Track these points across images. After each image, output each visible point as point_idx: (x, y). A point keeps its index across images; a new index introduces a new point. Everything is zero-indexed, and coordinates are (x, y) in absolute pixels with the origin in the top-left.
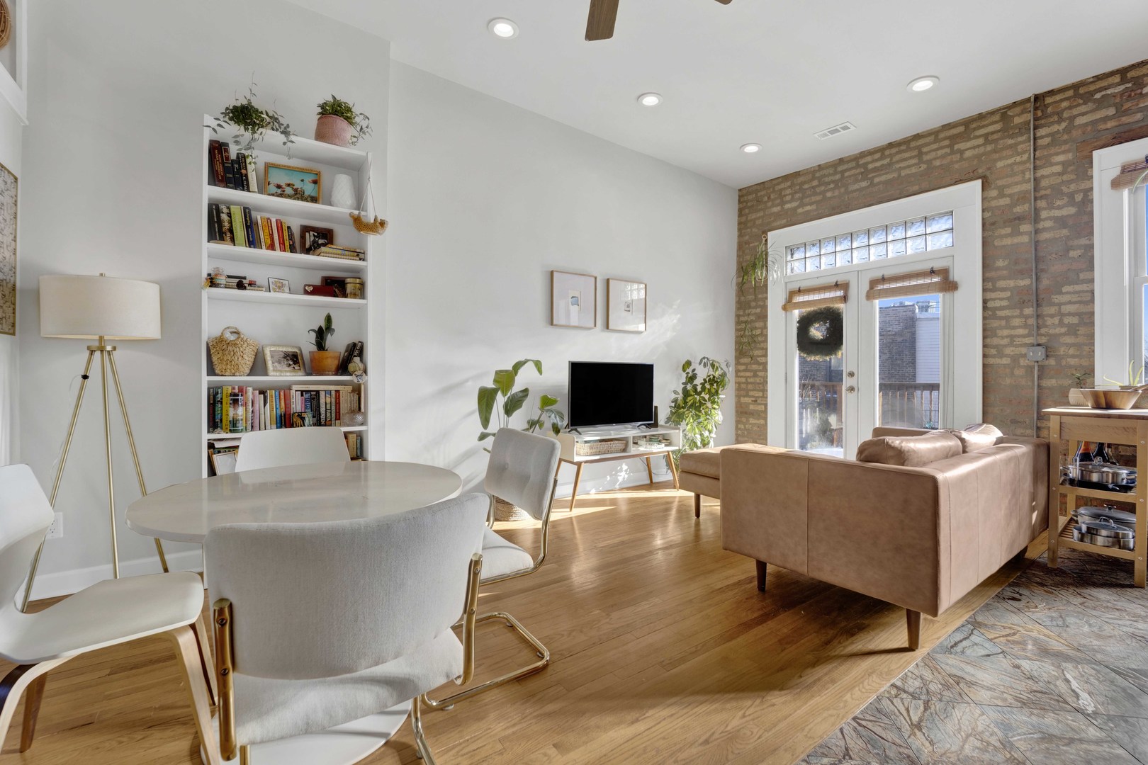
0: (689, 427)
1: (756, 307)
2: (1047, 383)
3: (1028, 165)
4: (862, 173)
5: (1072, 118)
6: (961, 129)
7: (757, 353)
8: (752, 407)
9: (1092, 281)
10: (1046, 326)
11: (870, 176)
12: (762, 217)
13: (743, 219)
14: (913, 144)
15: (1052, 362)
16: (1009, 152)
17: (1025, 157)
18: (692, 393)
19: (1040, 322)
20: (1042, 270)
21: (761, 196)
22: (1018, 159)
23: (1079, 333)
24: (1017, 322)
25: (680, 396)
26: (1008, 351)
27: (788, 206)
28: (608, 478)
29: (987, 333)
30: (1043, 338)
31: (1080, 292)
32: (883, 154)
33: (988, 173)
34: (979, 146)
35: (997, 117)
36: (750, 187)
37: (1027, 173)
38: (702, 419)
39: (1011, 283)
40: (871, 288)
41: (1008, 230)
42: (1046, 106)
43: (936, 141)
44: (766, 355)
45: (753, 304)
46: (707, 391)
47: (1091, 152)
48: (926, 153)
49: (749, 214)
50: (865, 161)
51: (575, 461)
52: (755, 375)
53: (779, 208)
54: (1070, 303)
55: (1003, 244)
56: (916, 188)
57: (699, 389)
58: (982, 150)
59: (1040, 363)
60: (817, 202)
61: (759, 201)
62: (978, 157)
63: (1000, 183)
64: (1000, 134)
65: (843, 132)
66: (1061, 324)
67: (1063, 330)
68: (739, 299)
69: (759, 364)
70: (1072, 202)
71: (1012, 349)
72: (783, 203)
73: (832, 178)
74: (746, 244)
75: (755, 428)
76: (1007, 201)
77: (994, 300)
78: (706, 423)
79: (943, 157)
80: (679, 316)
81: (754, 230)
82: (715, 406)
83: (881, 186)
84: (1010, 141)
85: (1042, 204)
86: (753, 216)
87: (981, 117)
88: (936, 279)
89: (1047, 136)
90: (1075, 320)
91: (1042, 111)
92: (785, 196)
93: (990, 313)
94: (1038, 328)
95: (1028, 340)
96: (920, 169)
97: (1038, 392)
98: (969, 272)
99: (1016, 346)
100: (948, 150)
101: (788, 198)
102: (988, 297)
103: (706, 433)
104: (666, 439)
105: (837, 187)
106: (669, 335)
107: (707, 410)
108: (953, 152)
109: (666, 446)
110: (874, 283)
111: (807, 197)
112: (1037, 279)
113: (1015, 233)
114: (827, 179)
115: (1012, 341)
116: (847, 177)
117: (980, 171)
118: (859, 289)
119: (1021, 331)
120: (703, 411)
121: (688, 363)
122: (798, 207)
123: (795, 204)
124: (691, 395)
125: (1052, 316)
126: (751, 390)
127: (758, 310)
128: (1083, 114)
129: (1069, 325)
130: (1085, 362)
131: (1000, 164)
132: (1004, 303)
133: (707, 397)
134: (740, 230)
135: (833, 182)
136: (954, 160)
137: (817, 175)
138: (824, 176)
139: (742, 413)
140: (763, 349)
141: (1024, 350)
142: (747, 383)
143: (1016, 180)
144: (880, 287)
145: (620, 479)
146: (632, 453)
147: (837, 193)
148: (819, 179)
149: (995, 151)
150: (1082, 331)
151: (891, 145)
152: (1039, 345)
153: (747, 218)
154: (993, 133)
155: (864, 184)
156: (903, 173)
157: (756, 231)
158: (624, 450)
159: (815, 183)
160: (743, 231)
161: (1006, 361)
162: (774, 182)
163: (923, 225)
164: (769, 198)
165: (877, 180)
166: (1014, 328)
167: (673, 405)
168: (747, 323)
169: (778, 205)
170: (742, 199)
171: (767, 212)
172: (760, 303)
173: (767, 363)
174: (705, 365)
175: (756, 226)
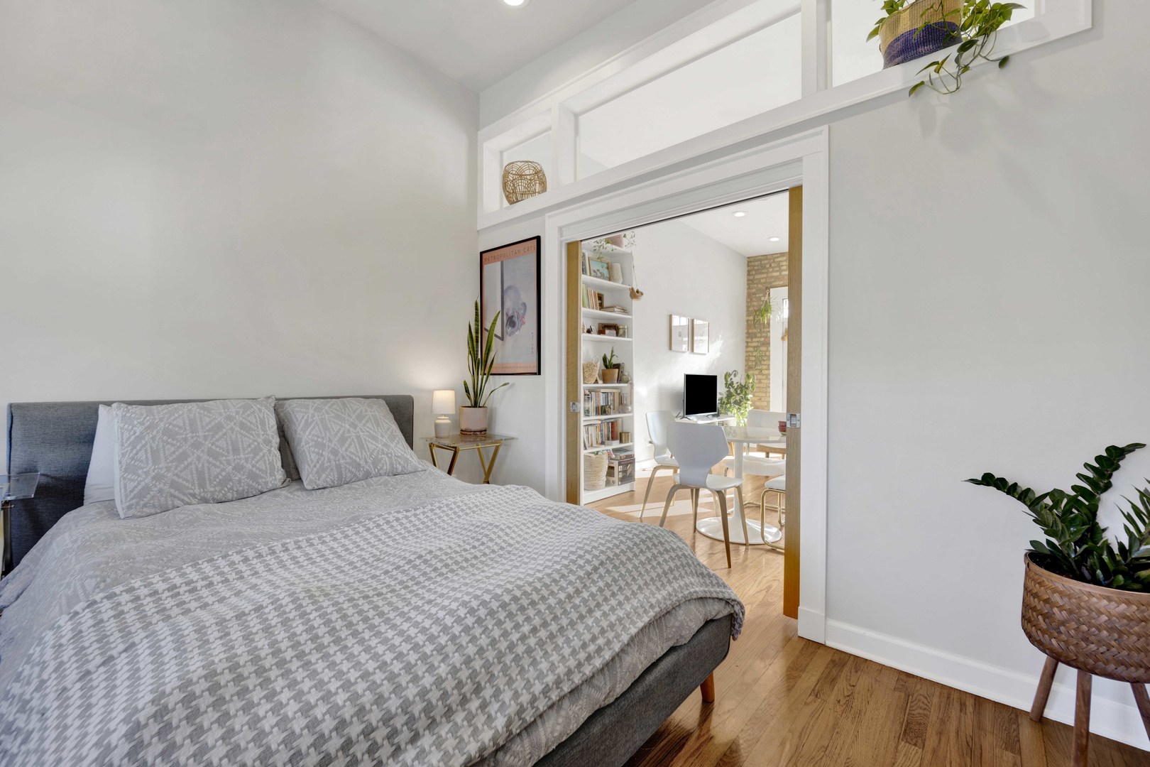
1: (761, 337)
12: (766, 278)
13: (751, 277)
21: (764, 263)
27: (784, 273)
36: (756, 257)
44: (768, 369)
45: (759, 335)
49: (755, 274)
52: (760, 382)
53: (778, 274)
61: (763, 267)
68: (748, 331)
72: (780, 271)
74: (753, 294)
78: (745, 413)
80: (722, 341)
81: (759, 286)
82: (748, 402)
86: (758, 277)
92: (782, 266)
101: (784, 268)
120: (742, 406)
121: (729, 375)
127: (762, 339)
133: (743, 396)
134: (748, 284)
140: (766, 365)
153: (754, 277)
157: (761, 286)
160: (751, 286)
162: (776, 256)
164: (770, 265)
168: (754, 347)
169: (777, 271)
170: (750, 264)
171: (770, 275)
172: (763, 334)
173: (769, 374)
174: (735, 376)
175: (762, 284)
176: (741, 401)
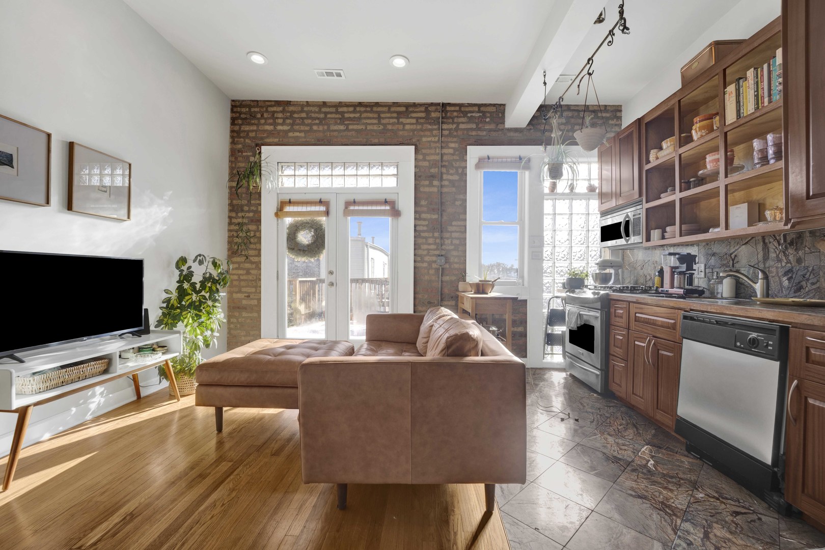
0: (189, 328)
1: (249, 211)
2: (446, 278)
3: (438, 144)
4: (340, 119)
5: (458, 124)
6: (403, 109)
7: (251, 252)
8: (244, 302)
9: (466, 220)
10: (445, 245)
11: (346, 122)
12: (256, 131)
13: (237, 128)
14: (375, 109)
15: (447, 266)
16: (428, 133)
17: (437, 139)
18: (191, 292)
19: (442, 241)
20: (443, 211)
21: (254, 112)
22: (433, 139)
23: (459, 249)
24: (431, 241)
25: (174, 295)
26: (427, 259)
27: (279, 128)
28: (74, 410)
29: (417, 246)
30: (443, 251)
31: (460, 226)
32: (355, 109)
33: (418, 144)
34: (413, 124)
35: (423, 109)
36: (243, 101)
37: (437, 149)
38: (203, 319)
39: (428, 216)
40: (346, 208)
41: (427, 183)
42: (447, 112)
43: (389, 112)
44: (259, 255)
45: (246, 208)
46: (207, 289)
47: (466, 146)
48: (384, 118)
49: (242, 125)
50: (343, 110)
51: (14, 407)
52: (248, 273)
53: (271, 128)
54: (456, 232)
55: (425, 190)
56: (376, 141)
57: (198, 286)
58: (414, 127)
59: (442, 267)
60: (305, 132)
61: (253, 116)
62: (413, 131)
63: (424, 151)
64: (424, 120)
65: (336, 77)
66: (452, 244)
67: (452, 247)
68: (231, 201)
69: (252, 263)
70: (457, 173)
71: (428, 257)
72: (275, 124)
73: (317, 115)
74: (239, 151)
75: (248, 321)
76: (426, 164)
77: (420, 225)
78: (208, 322)
79: (393, 124)
80: (170, 209)
81: (247, 141)
82: (217, 304)
83: (354, 132)
84: (430, 127)
85: (444, 170)
86: (247, 128)
87: (415, 105)
88: (388, 208)
89: (447, 129)
90: (457, 242)
91: (445, 114)
92: (277, 118)
93: (418, 234)
94: (441, 246)
95: (437, 252)
96: (379, 128)
97: (441, 284)
98: (407, 205)
99: (430, 256)
100: (395, 120)
101: (280, 121)
102: (417, 224)
103: (208, 333)
104: (163, 347)
105: (320, 124)
106: (158, 228)
107: (208, 308)
108: (398, 123)
109: (163, 353)
110: (348, 204)
111: (297, 125)
112: (441, 215)
113: (431, 185)
114: (313, 115)
115: (429, 252)
116: (329, 118)
117: (414, 140)
118: (337, 208)
119: (433, 247)
120: (204, 311)
121: (183, 260)
122: (289, 131)
123: (286, 128)
124: (189, 294)
125: (448, 239)
126: (243, 287)
127: (251, 214)
128: (463, 123)
129: (455, 245)
130: (462, 267)
131: (424, 139)
132: (425, 228)
133: (207, 295)
134: (232, 137)
135: (318, 119)
136: (400, 128)
137: (306, 109)
138: (311, 112)
139: (234, 308)
140: (256, 249)
141: (434, 258)
142: (240, 280)
143: (432, 152)
144: (352, 208)
145: (93, 407)
146: (119, 372)
147: (321, 128)
148: (307, 113)
149: (421, 130)
150: (461, 248)
151: (360, 104)
152: (442, 256)
153: (240, 128)
154: (421, 118)
155: (342, 127)
156: (369, 127)
157: (249, 142)
158: (106, 371)
159: (304, 115)
160: (236, 139)
161: (425, 265)
162: (269, 104)
163: (380, 168)
164: (262, 115)
165: (351, 127)
166: (430, 244)
167: (165, 305)
168: (240, 224)
169: (271, 124)
170: (235, 110)
171: (261, 128)
172: (253, 208)
173: (260, 262)
175: (250, 138)
176: (201, 303)
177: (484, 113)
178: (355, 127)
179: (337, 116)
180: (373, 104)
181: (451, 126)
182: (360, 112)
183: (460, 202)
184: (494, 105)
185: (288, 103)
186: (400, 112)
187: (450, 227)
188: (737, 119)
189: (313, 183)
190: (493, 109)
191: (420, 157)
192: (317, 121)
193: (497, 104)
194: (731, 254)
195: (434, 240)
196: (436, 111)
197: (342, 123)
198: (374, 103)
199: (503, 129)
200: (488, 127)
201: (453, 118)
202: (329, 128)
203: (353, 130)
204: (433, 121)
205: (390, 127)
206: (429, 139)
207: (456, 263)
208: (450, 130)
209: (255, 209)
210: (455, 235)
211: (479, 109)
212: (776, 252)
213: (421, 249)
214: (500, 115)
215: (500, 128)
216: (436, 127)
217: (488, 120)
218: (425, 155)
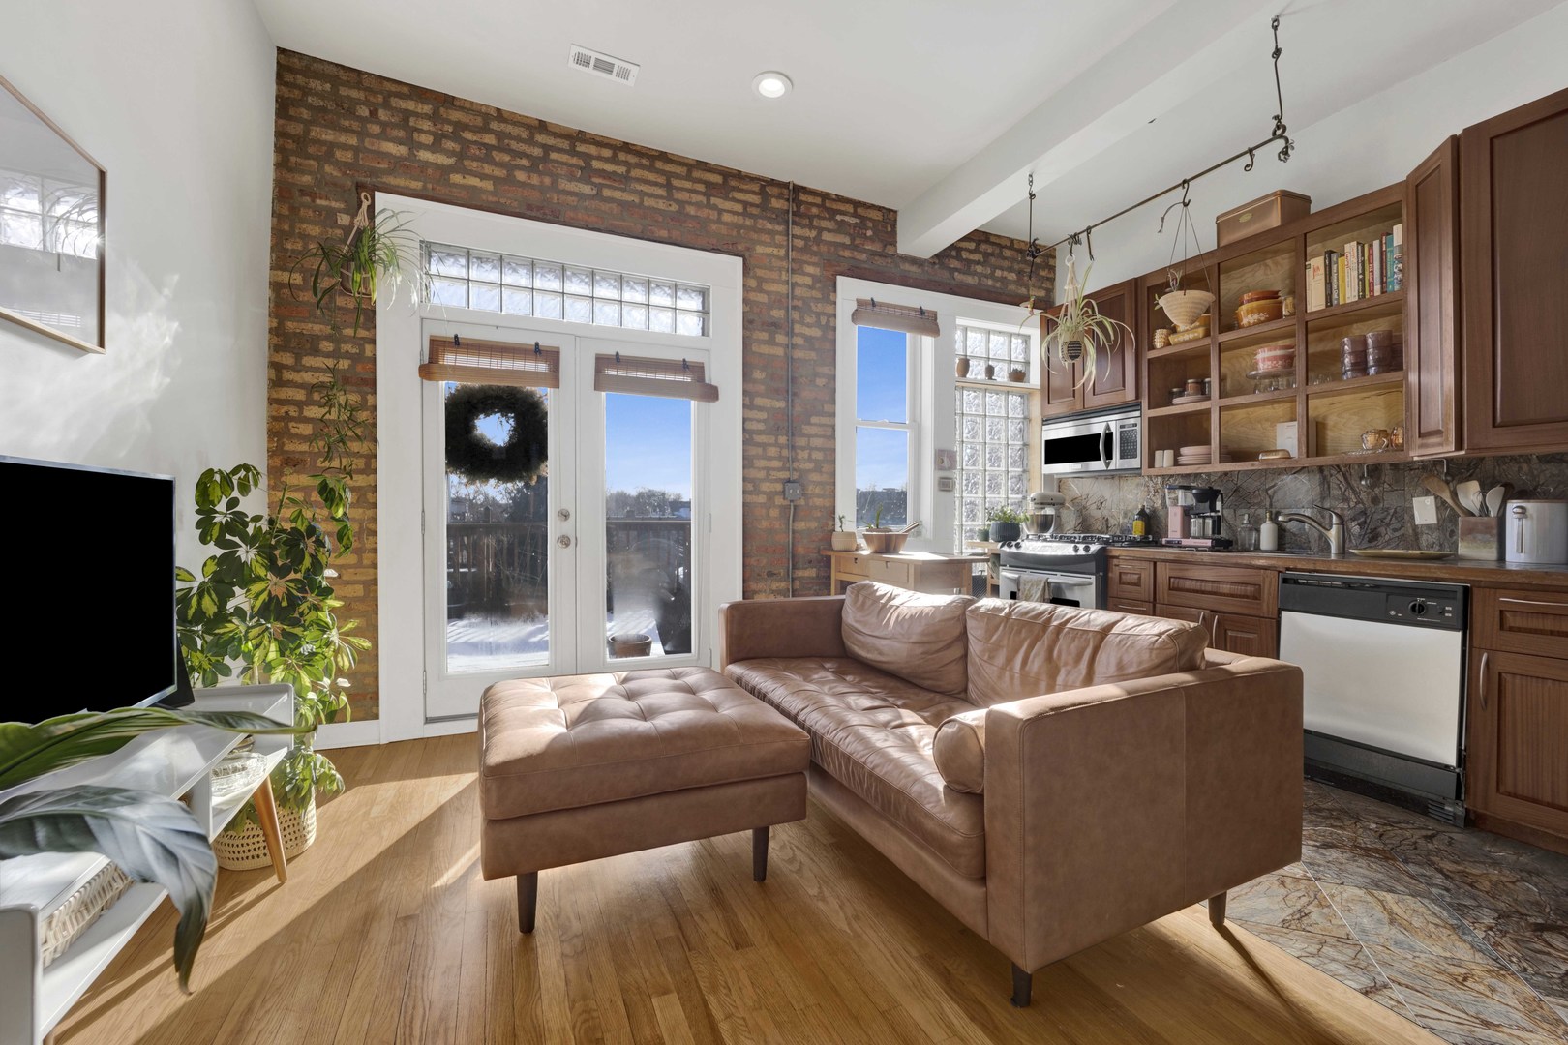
1: (336, 355)
2: (801, 526)
3: (784, 264)
4: (581, 169)
5: (821, 230)
6: (717, 179)
9: (834, 415)
10: (798, 460)
11: (596, 180)
12: (356, 150)
13: (297, 129)
14: (659, 165)
15: (804, 502)
16: (766, 238)
17: (783, 252)
18: (262, 572)
19: (793, 454)
20: (796, 394)
21: (349, 98)
22: (776, 251)
23: (823, 470)
24: (773, 451)
26: (765, 487)
27: (425, 155)
29: (748, 462)
30: (796, 473)
31: (825, 425)
32: (614, 154)
33: (749, 255)
34: (737, 214)
35: (756, 187)
36: (314, 61)
37: (784, 273)
39: (766, 402)
40: (598, 371)
41: (764, 336)
42: (801, 203)
43: (688, 177)
45: (327, 346)
47: (835, 276)
48: (677, 189)
49: (310, 123)
50: (587, 151)
54: (816, 436)
55: (760, 351)
56: (664, 234)
58: (735, 219)
59: (795, 503)
60: (496, 180)
61: (346, 107)
62: (739, 227)
63: (760, 272)
64: (759, 210)
65: (612, 77)
66: (810, 459)
67: (811, 466)
70: (818, 324)
71: (768, 484)
72: (411, 144)
73: (523, 147)
74: (303, 192)
76: (762, 298)
77: (753, 420)
79: (698, 205)
81: (328, 169)
83: (614, 206)
84: (769, 226)
85: (795, 315)
86: (329, 136)
87: (739, 175)
88: (688, 378)
89: (802, 238)
90: (818, 455)
91: (798, 206)
92: (418, 130)
93: (749, 437)
94: (792, 462)
95: (784, 475)
96: (670, 208)
97: (793, 538)
98: (729, 377)
99: (772, 481)
100: (702, 199)
101: (426, 139)
102: (747, 417)
105: (533, 169)
106: (155, 381)
108: (709, 206)
110: (602, 362)
111: (473, 159)
112: (792, 402)
113: (771, 342)
114: (514, 145)
115: (768, 474)
116: (554, 161)
117: (740, 247)
118: (577, 368)
119: (777, 464)
122: (452, 169)
123: (442, 159)
125: (803, 449)
127: (344, 364)
128: (829, 231)
129: (816, 461)
130: (827, 504)
131: (760, 249)
132: (761, 426)
134: (279, 149)
135: (528, 156)
136: (712, 217)
137: (494, 125)
138: (509, 136)
141: (779, 487)
143: (774, 277)
144: (611, 372)
147: (535, 180)
148: (501, 136)
149: (754, 229)
150: (826, 468)
151: (627, 147)
152: (794, 482)
153: (307, 131)
154: (752, 205)
155: (587, 189)
156: (648, 202)
157: (335, 173)
159: (490, 139)
160: (293, 159)
162: (393, 88)
163: (672, 294)
164: (373, 113)
165: (607, 193)
166: (770, 458)
168: (312, 388)
169: (399, 142)
170: (289, 78)
172: (346, 347)
173: (374, 489)
174: (244, 489)
175: (337, 164)
176: (294, 602)
177: (863, 218)
178: (618, 195)
179: (574, 161)
180: (654, 153)
181: (807, 233)
182: (626, 163)
183: (823, 380)
184: (880, 208)
185: (448, 101)
186: (713, 183)
187: (807, 427)
188: (1327, 306)
189: (516, 305)
190: (876, 215)
191: (753, 283)
192: (525, 162)
193: (883, 208)
194: (1267, 490)
195: (778, 449)
196: (780, 197)
197: (587, 181)
198: (657, 151)
199: (893, 255)
200: (870, 247)
201: (811, 218)
202: (554, 182)
203: (611, 200)
204: (774, 216)
205: (691, 210)
206: (769, 250)
207: (818, 496)
208: (806, 239)
209: (355, 351)
210: (817, 442)
211: (855, 211)
212: (1340, 488)
213: (755, 468)
214: (889, 229)
215: (890, 252)
216: (780, 228)
217: (869, 233)
218: (761, 280)
